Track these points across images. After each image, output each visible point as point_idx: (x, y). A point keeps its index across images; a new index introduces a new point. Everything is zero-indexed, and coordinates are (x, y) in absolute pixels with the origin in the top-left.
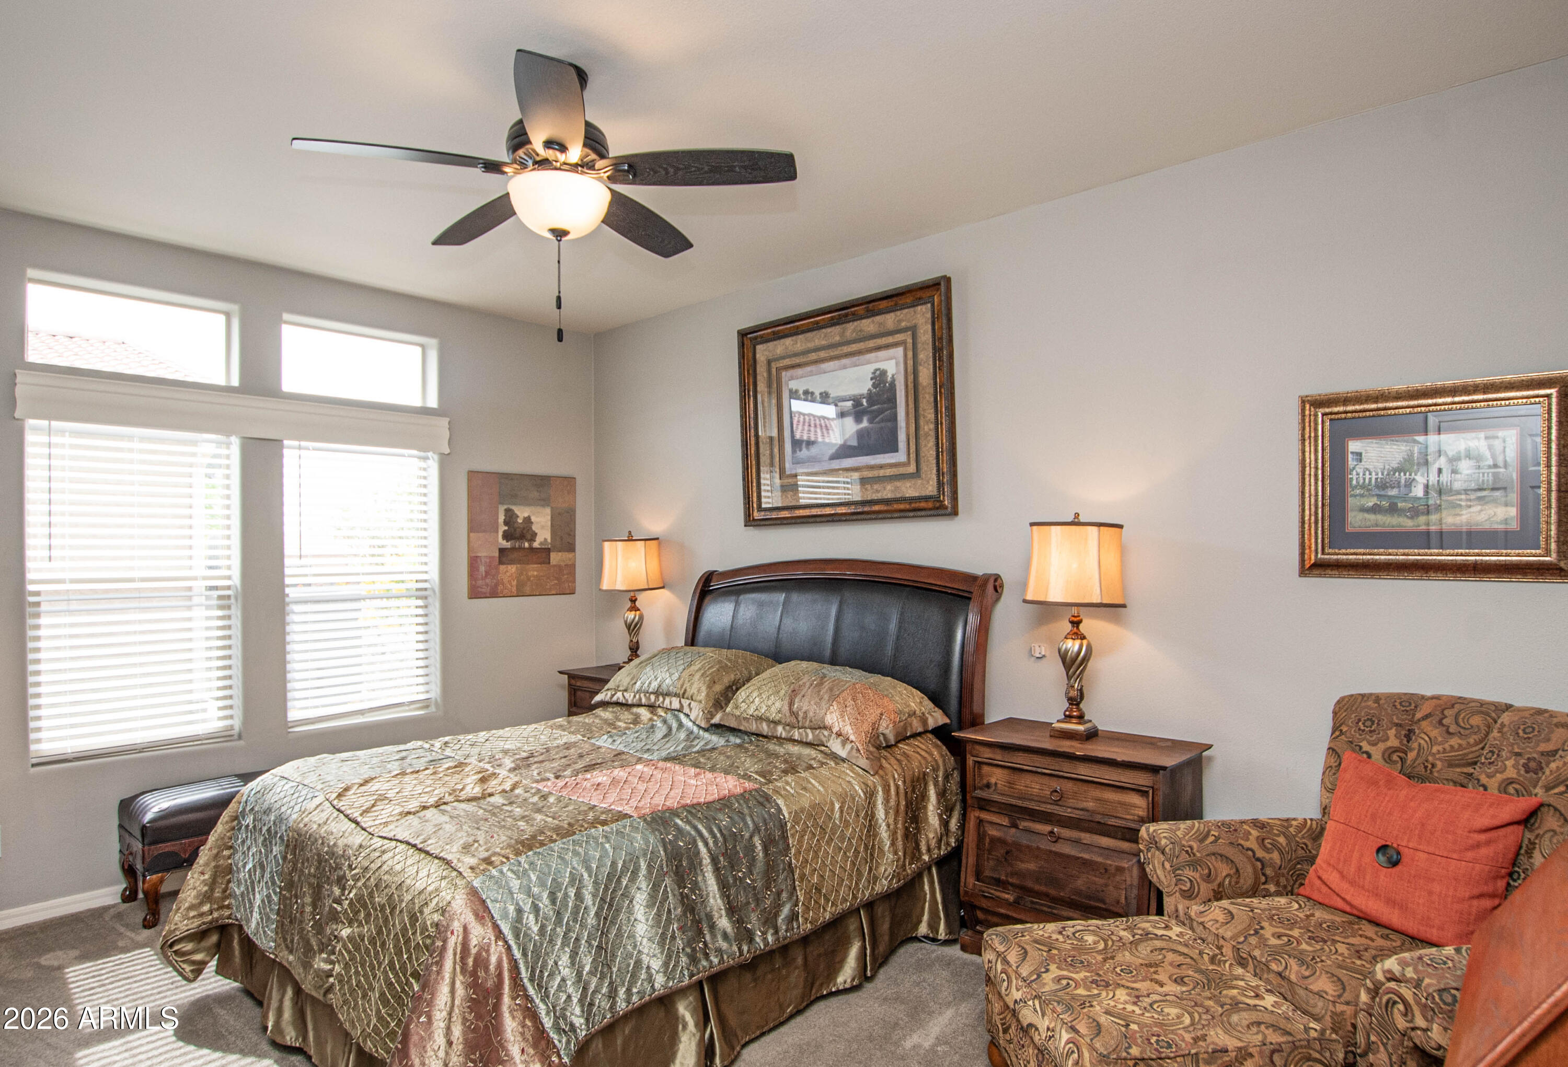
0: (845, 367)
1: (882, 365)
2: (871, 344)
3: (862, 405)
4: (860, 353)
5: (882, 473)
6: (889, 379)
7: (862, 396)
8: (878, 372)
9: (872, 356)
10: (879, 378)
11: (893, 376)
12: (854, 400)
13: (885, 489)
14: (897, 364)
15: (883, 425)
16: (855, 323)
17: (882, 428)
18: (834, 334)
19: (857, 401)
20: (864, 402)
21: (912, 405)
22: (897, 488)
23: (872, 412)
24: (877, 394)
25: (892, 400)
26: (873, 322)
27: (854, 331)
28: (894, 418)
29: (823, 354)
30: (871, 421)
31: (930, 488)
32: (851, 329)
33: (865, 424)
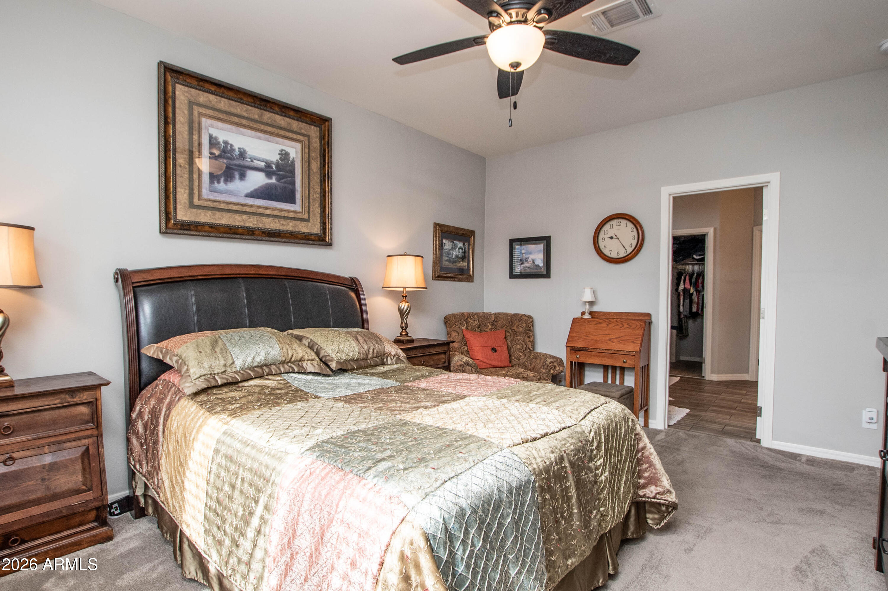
0: (260, 138)
1: (288, 149)
2: (282, 132)
3: (272, 168)
4: (271, 134)
5: (286, 214)
6: (291, 159)
7: (272, 162)
8: (284, 152)
9: (281, 140)
10: (284, 155)
11: (293, 158)
12: (266, 163)
13: (288, 225)
14: (296, 152)
15: (286, 185)
16: (271, 114)
17: (285, 187)
18: (255, 112)
19: (268, 165)
20: (274, 166)
21: (306, 180)
22: (296, 226)
23: (279, 175)
24: (282, 165)
25: (292, 172)
26: (284, 120)
27: (269, 118)
28: (294, 183)
29: (244, 122)
30: (278, 180)
31: (316, 229)
32: (268, 116)
33: (273, 180)
